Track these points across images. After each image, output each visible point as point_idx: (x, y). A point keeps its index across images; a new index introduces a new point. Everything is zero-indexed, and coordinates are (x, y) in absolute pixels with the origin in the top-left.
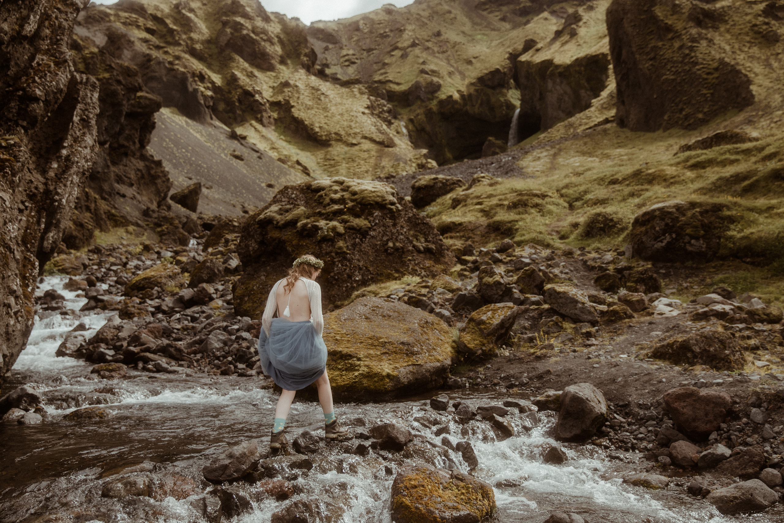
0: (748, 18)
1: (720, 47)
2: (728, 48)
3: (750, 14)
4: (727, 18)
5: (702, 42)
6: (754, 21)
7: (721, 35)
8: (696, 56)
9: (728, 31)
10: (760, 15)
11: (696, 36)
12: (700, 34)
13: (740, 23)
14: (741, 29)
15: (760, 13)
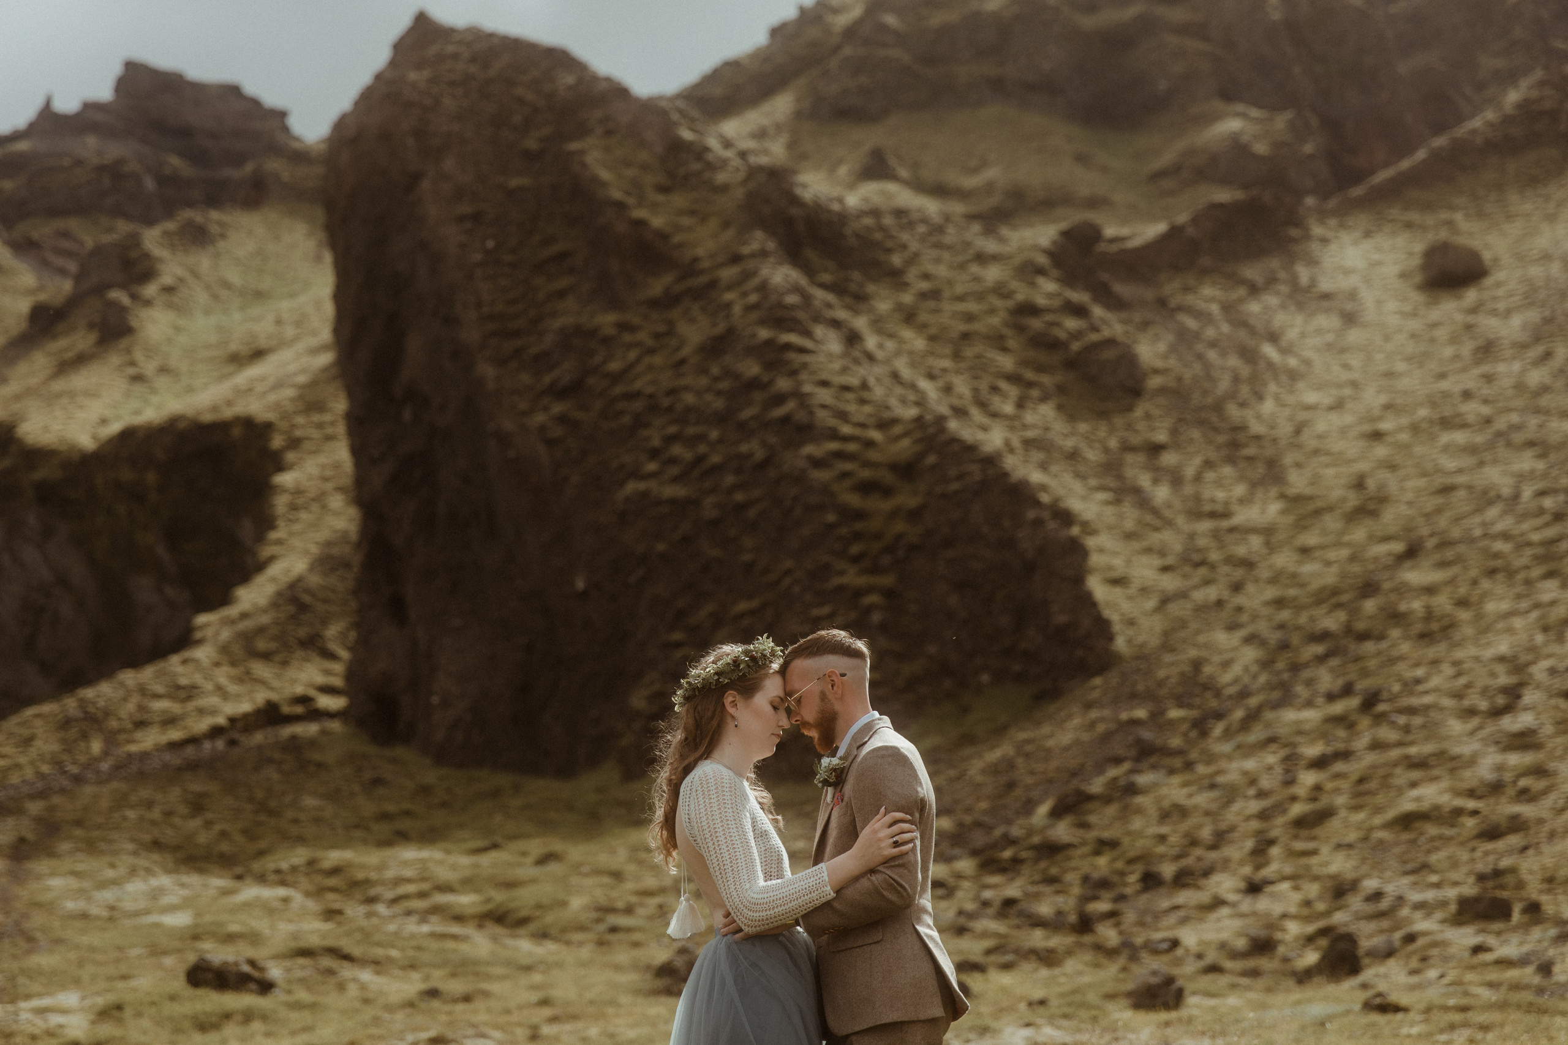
0: (993, 274)
1: (895, 376)
2: (924, 384)
3: (995, 258)
4: (896, 260)
5: (819, 331)
6: (1022, 293)
7: (878, 325)
8: (797, 394)
9: (909, 317)
10: (1041, 271)
11: (792, 299)
12: (807, 299)
13: (959, 289)
14: (970, 317)
15: (1042, 260)
